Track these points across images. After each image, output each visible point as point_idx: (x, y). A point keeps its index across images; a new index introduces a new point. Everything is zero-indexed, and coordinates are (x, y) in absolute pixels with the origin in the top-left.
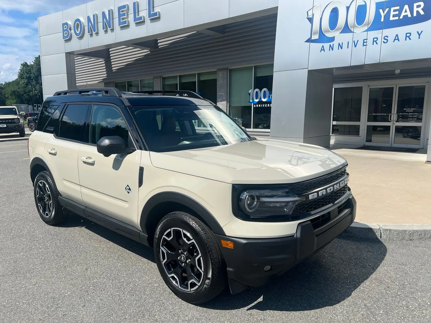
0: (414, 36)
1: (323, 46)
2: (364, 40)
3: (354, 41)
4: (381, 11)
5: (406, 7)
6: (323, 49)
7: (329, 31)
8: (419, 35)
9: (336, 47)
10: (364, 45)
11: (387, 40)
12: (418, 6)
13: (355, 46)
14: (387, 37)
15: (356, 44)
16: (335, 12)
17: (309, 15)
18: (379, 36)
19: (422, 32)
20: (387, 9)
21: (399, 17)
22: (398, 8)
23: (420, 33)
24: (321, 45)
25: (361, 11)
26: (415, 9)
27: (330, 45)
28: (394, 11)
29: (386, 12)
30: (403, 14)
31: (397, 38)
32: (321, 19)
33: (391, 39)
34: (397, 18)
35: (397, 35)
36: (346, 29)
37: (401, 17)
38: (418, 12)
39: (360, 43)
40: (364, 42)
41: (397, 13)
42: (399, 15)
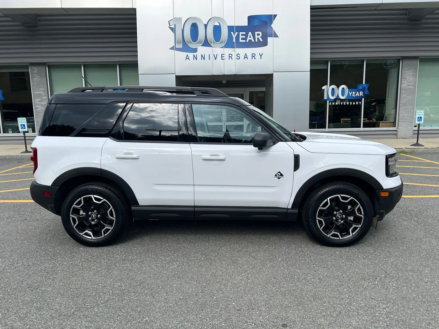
0: (258, 56)
1: (187, 55)
2: (222, 55)
3: (214, 55)
4: (232, 33)
5: (250, 33)
6: (187, 58)
7: (191, 43)
8: (261, 56)
9: (199, 57)
10: (222, 59)
11: (239, 57)
12: (258, 35)
13: (216, 59)
14: (239, 55)
15: (216, 57)
16: (194, 27)
17: (171, 25)
18: (233, 53)
19: (262, 54)
20: (237, 33)
21: (246, 41)
22: (244, 33)
23: (261, 55)
24: (185, 54)
25: (217, 30)
26: (257, 37)
27: (194, 55)
28: (242, 35)
29: (236, 35)
30: (248, 39)
31: (246, 57)
32: (183, 30)
33: (242, 56)
34: (244, 41)
35: (246, 54)
36: (206, 43)
37: (247, 41)
38: (258, 38)
39: (219, 57)
40: (222, 57)
41: (244, 37)
42: (246, 39)
